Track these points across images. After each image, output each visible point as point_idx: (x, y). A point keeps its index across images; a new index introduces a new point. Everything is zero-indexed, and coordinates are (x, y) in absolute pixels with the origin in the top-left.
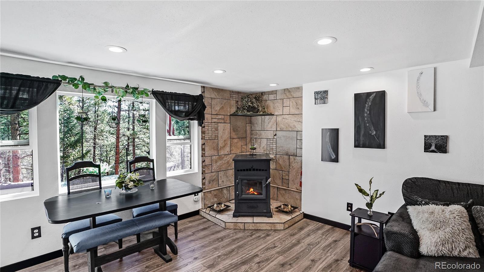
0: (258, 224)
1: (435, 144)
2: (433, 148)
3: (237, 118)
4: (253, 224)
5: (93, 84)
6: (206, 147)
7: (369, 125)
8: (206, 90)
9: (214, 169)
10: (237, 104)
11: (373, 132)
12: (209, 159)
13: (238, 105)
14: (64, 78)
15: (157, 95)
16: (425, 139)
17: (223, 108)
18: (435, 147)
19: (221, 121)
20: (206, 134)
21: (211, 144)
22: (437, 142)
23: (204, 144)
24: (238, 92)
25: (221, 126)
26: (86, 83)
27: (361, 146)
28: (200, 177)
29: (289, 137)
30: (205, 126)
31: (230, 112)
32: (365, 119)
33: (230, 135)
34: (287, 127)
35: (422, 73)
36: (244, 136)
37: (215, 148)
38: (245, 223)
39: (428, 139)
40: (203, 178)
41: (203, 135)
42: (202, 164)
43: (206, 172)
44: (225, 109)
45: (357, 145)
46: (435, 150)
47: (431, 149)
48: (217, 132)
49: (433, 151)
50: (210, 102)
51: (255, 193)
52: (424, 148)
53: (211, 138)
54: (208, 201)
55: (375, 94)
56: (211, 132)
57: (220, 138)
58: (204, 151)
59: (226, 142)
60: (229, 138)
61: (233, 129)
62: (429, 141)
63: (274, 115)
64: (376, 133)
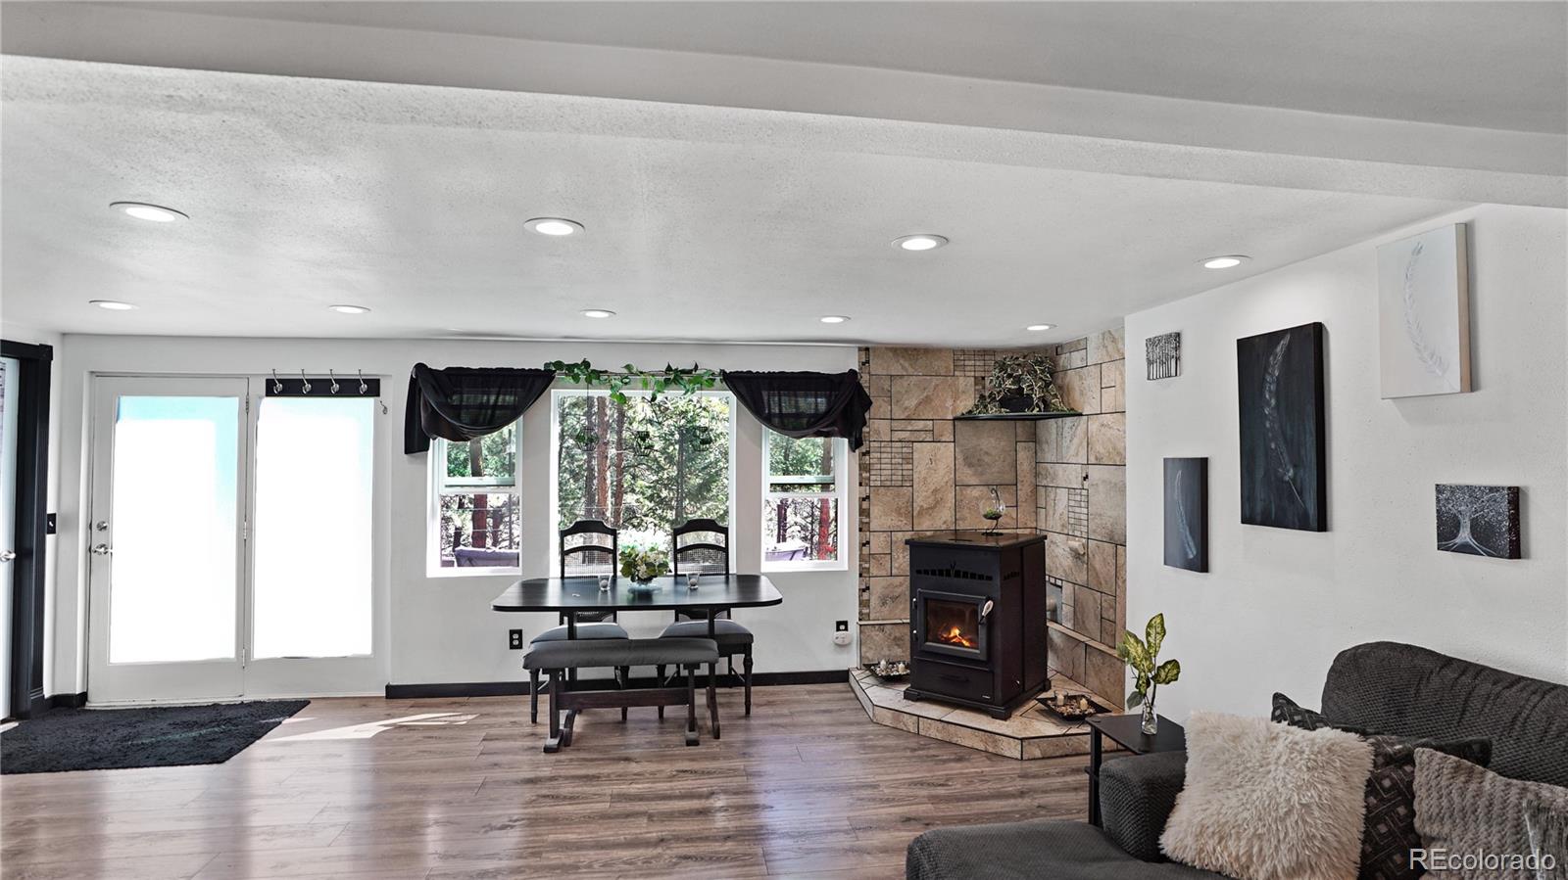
0: (952, 728)
1: (1472, 520)
2: (1465, 536)
3: (977, 427)
4: (940, 725)
5: (606, 372)
6: (874, 505)
7: (1276, 444)
8: (874, 356)
9: (898, 569)
10: (979, 387)
11: (1288, 471)
12: (882, 539)
13: (984, 388)
14: (559, 365)
15: (736, 381)
16: (1438, 500)
17: (932, 400)
18: (1474, 532)
19: (922, 436)
20: (873, 472)
21: (888, 499)
22: (1476, 511)
23: (868, 497)
24: (984, 351)
25: (923, 452)
26: (593, 371)
27: (1259, 518)
28: (855, 583)
29: (1116, 484)
30: (872, 450)
31: (954, 409)
32: (1265, 426)
33: (953, 476)
34: (1109, 453)
35: (1419, 252)
36: (1009, 478)
37: (903, 511)
38: (919, 716)
39: (1447, 500)
40: (864, 587)
41: (865, 475)
42: (861, 550)
43: (874, 571)
44: (937, 402)
45: (1248, 516)
46: (1473, 542)
47: (1458, 541)
48: (910, 467)
49: (1465, 549)
50: (886, 387)
51: (964, 642)
52: (1438, 534)
53: (889, 483)
54: (872, 652)
55: (1288, 336)
56: (889, 466)
57: (919, 483)
58: (868, 516)
59: (939, 496)
60: (951, 482)
61: (966, 459)
62: (1450, 506)
63: (1081, 415)
64: (1295, 474)
